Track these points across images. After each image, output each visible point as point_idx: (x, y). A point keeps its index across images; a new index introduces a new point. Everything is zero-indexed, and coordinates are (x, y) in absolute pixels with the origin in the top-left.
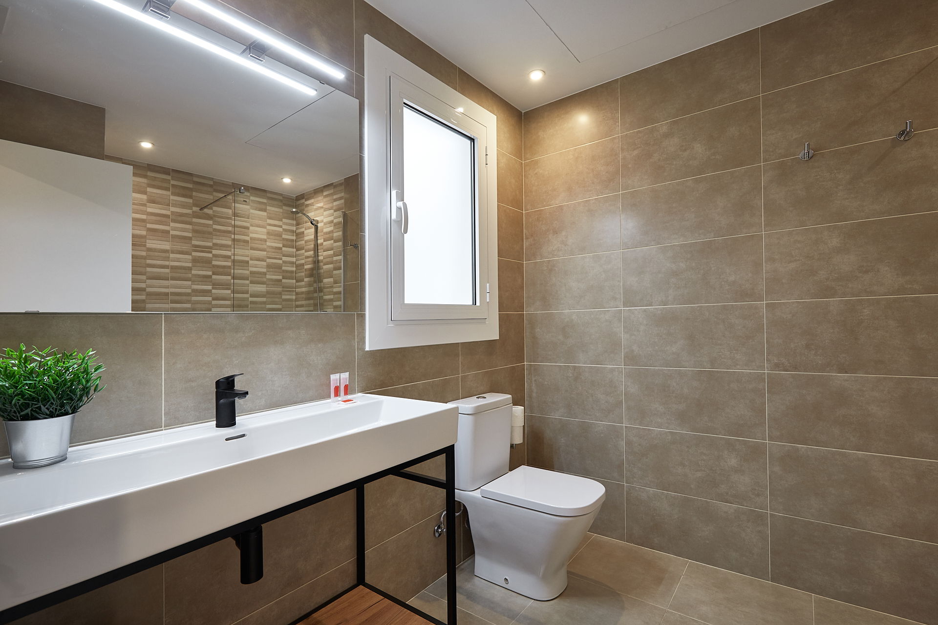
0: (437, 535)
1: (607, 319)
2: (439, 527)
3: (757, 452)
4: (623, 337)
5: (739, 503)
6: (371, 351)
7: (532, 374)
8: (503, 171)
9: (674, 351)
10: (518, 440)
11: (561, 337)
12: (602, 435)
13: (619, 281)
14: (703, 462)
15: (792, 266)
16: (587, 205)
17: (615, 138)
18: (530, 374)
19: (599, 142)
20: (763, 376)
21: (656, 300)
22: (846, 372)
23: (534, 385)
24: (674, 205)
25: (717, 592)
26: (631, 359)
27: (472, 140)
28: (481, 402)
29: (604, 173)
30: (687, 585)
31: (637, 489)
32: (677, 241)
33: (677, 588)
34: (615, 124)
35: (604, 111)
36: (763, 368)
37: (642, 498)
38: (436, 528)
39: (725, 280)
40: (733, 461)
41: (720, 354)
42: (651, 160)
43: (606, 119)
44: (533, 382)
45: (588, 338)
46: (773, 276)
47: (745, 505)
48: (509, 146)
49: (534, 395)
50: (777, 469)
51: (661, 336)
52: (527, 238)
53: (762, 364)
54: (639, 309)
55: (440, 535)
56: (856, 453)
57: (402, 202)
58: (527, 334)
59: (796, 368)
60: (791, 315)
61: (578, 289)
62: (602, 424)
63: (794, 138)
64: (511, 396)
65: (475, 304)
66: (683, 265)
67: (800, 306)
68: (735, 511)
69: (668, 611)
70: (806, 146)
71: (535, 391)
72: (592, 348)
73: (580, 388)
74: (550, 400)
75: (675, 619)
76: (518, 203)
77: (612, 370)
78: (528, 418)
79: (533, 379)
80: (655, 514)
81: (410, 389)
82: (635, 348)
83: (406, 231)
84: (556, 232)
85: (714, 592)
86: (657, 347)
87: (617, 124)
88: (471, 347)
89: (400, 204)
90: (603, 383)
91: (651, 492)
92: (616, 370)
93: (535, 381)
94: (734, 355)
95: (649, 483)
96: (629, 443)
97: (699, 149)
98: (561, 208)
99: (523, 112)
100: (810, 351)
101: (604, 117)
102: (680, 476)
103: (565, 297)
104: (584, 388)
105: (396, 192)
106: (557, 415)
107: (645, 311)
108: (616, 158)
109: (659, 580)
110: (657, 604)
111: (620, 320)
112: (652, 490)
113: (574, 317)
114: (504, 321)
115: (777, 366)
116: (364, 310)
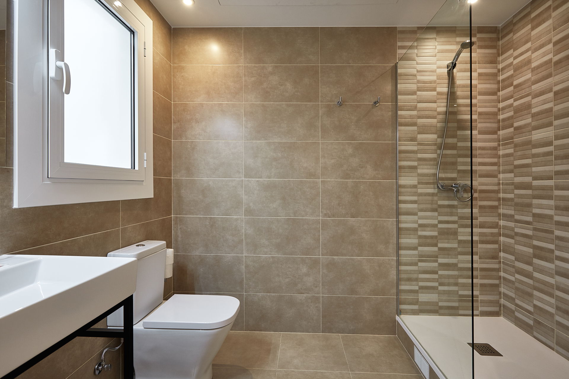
0: (97, 372)
1: (234, 185)
2: (100, 365)
3: (316, 262)
4: (244, 197)
5: (307, 293)
6: (20, 209)
7: (178, 224)
8: (157, 67)
9: (274, 207)
10: (169, 275)
11: (200, 197)
12: (230, 263)
13: (241, 161)
14: (289, 272)
15: (333, 161)
16: (220, 106)
17: (240, 66)
18: (176, 224)
19: (229, 66)
20: (319, 221)
21: (264, 174)
22: (354, 218)
23: (179, 232)
24: (275, 117)
25: (299, 348)
26: (249, 212)
27: (132, 32)
28: (141, 249)
29: (232, 88)
30: (284, 349)
31: (252, 295)
32: (277, 140)
33: (279, 354)
34: (240, 57)
35: (233, 46)
36: (319, 216)
37: (255, 300)
38: (96, 367)
39: (302, 166)
40: (304, 270)
41: (299, 208)
42: (262, 87)
43: (234, 52)
44: (179, 230)
45: (221, 198)
46: (324, 166)
47: (310, 293)
48: (162, 49)
49: (179, 239)
50: (325, 271)
51: (267, 198)
52: (175, 123)
53: (318, 214)
54: (254, 180)
55: (100, 372)
56: (357, 258)
57: (63, 62)
58: (174, 194)
59: (334, 216)
60: (332, 188)
61: (214, 163)
62: (229, 256)
63: (334, 93)
64: (165, 242)
65: (134, 169)
66: (280, 155)
67: (336, 183)
68: (305, 298)
69: (278, 371)
70: (340, 98)
71: (180, 236)
72: (223, 204)
73: (215, 232)
74: (192, 242)
75: (283, 374)
76: (168, 94)
77: (237, 220)
78: (176, 257)
79: (179, 227)
80: (262, 309)
81: (69, 244)
82: (251, 204)
83: (68, 91)
84: (197, 122)
85: (298, 348)
86: (264, 205)
87: (242, 57)
88: (130, 204)
89: (61, 64)
90: (231, 228)
91: (260, 295)
92: (239, 219)
93: (181, 228)
94: (306, 209)
95: (259, 290)
96: (247, 266)
97: (289, 86)
98: (202, 105)
99: (172, 27)
100: (340, 207)
101: (233, 50)
102: (277, 283)
103: (204, 168)
104: (218, 232)
105: (56, 51)
106: (197, 252)
107: (258, 181)
108: (241, 80)
109: (268, 351)
110: (270, 369)
111: (242, 187)
112: (260, 294)
113: (211, 183)
114: (157, 183)
115: (325, 215)
116: (12, 164)
